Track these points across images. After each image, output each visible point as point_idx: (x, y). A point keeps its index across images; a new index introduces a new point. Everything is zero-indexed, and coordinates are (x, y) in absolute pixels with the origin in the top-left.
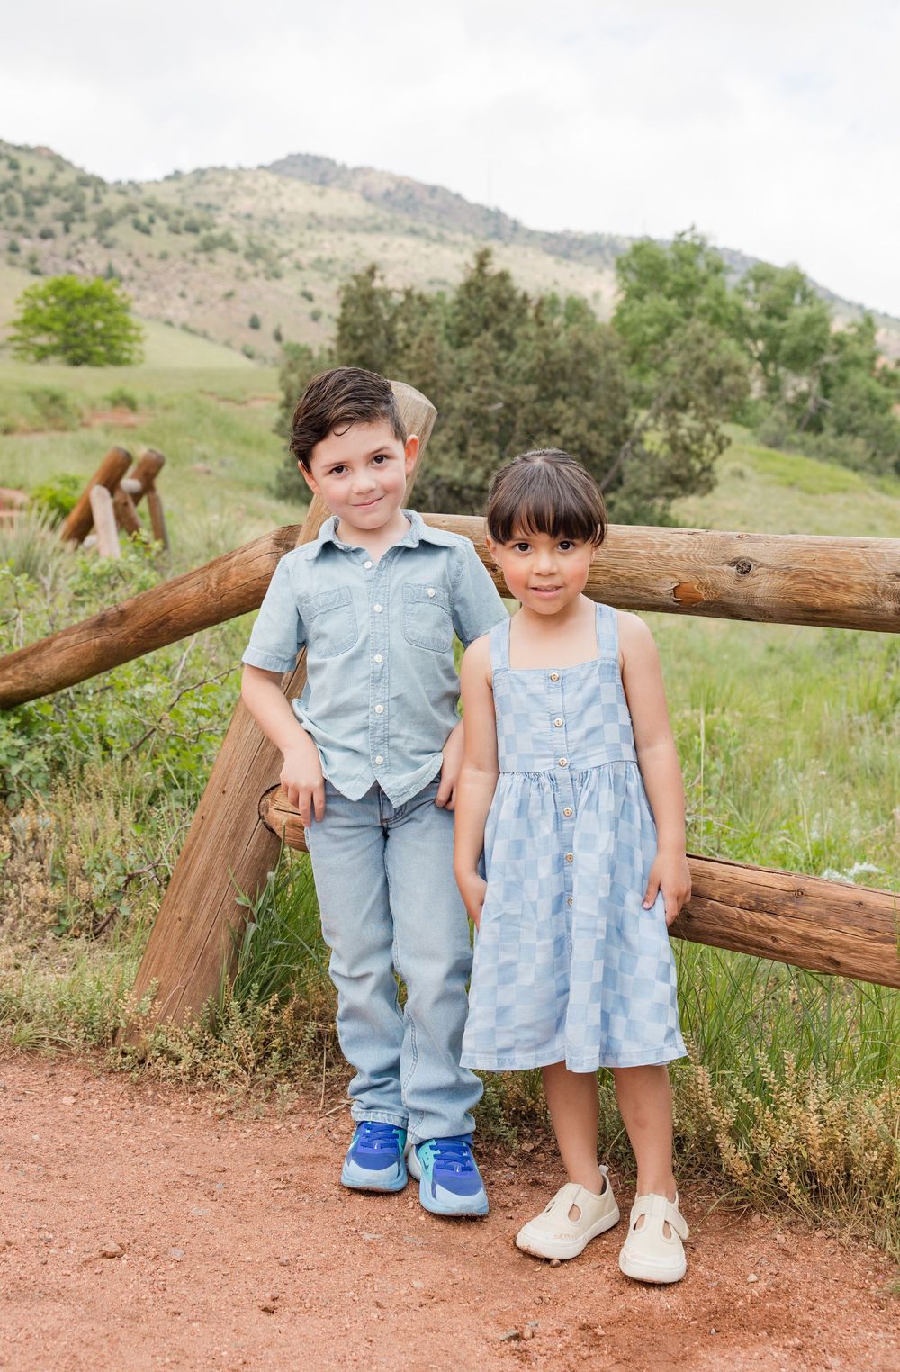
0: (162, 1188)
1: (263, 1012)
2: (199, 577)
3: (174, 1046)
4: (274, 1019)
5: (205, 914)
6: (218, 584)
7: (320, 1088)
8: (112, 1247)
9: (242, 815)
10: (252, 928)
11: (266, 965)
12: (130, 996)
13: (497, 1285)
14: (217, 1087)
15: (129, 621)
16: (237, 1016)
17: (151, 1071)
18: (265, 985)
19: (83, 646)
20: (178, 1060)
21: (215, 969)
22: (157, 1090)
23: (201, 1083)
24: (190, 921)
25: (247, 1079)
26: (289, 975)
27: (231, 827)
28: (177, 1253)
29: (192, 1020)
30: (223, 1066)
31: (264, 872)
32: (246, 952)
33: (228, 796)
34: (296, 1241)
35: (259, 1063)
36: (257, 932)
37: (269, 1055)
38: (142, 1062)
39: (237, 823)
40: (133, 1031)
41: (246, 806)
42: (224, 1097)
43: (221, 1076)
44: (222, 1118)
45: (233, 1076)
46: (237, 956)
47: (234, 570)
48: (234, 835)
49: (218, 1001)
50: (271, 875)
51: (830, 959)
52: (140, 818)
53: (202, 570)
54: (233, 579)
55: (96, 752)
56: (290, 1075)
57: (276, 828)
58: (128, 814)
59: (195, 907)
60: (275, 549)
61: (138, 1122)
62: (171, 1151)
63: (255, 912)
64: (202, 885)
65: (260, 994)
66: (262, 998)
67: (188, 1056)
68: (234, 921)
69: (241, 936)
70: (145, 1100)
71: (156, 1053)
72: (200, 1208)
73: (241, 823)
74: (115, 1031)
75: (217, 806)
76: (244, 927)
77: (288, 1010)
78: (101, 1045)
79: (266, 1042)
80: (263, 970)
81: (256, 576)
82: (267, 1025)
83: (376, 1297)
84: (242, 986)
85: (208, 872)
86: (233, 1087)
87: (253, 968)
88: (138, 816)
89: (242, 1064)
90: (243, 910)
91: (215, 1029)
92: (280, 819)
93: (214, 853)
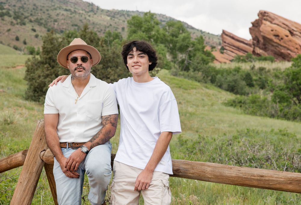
6: (10, 162)
47: (13, 159)
53: (6, 159)
54: (13, 161)
60: (22, 155)
81: (18, 161)
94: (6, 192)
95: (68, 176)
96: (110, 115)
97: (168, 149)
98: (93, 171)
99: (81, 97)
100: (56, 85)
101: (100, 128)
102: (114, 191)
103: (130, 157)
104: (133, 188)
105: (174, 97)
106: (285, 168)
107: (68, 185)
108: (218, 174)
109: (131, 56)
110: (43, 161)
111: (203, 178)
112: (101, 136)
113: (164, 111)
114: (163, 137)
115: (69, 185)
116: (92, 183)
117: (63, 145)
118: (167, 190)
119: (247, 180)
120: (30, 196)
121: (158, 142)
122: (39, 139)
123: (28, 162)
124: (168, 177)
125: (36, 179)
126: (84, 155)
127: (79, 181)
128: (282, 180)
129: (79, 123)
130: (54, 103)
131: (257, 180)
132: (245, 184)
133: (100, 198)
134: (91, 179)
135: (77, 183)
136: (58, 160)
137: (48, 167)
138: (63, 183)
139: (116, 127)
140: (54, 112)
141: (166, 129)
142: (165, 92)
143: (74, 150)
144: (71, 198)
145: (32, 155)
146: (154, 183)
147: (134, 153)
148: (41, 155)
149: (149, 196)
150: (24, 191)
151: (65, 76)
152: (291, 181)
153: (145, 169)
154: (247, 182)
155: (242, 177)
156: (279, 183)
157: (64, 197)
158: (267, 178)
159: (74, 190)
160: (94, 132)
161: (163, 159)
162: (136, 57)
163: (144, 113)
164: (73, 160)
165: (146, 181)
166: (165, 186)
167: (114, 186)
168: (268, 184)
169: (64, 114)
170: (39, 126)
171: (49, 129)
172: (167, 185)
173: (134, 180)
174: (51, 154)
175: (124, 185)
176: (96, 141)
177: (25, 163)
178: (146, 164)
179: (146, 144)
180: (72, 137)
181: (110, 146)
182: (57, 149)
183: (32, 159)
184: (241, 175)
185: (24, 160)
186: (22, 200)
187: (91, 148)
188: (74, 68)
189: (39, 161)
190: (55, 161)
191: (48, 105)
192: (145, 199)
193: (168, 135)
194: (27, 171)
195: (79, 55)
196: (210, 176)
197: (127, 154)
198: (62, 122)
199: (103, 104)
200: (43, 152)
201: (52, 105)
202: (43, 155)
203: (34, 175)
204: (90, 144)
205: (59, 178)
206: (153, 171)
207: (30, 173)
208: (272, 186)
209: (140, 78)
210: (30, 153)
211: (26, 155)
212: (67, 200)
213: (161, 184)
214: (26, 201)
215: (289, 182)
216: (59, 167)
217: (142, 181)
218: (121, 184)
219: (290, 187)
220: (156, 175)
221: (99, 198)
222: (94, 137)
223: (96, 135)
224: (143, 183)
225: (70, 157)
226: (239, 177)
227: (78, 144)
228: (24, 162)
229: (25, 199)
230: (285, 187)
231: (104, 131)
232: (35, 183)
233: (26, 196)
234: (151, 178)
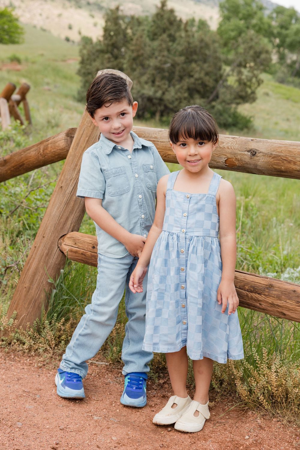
0: (15, 397)
1: (58, 325)
2: (36, 148)
3: (22, 338)
4: (63, 328)
5: (35, 286)
6: (43, 151)
9: (51, 246)
10: (54, 291)
11: (60, 306)
12: (5, 318)
13: (145, 439)
14: (39, 355)
15: (8, 164)
16: (48, 326)
17: (13, 348)
18: (60, 314)
20: (24, 344)
21: (39, 308)
22: (15, 356)
23: (33, 353)
24: (29, 288)
25: (51, 352)
26: (69, 311)
27: (46, 251)
29: (29, 328)
30: (42, 346)
31: (59, 269)
32: (52, 301)
33: (45, 239)
34: (67, 420)
35: (56, 345)
36: (56, 293)
37: (60, 342)
38: (10, 344)
39: (49, 250)
40: (6, 332)
41: (53, 243)
42: (42, 359)
43: (41, 351)
44: (41, 367)
45: (46, 350)
46: (48, 302)
47: (50, 146)
48: (47, 254)
49: (40, 320)
50: (62, 271)
51: (282, 312)
53: (37, 145)
54: (49, 149)
57: (64, 252)
58: (8, 241)
60: (66, 138)
61: (7, 369)
62: (20, 381)
63: (56, 285)
64: (35, 274)
65: (57, 318)
66: (58, 319)
67: (28, 342)
68: (47, 288)
69: (50, 294)
70: (10, 360)
71: (15, 341)
72: (30, 406)
73: (50, 249)
75: (41, 242)
76: (51, 291)
79: (60, 337)
80: (58, 308)
81: (58, 148)
82: (60, 330)
83: (98, 443)
84: (50, 316)
85: (37, 269)
86: (46, 354)
87: (54, 307)
88: (12, 241)
89: (50, 345)
90: (51, 284)
91: (39, 331)
92: (66, 248)
93: (39, 261)
94: (36, 210)
120: (77, 214)
123: (76, 149)
145: (84, 136)
150: (67, 204)
177: (70, 151)
183: (84, 144)
185: (69, 148)
186: (62, 220)
210: (81, 132)
211: (73, 137)
214: (69, 222)
228: (68, 151)
229: (67, 219)
233: (71, 213)
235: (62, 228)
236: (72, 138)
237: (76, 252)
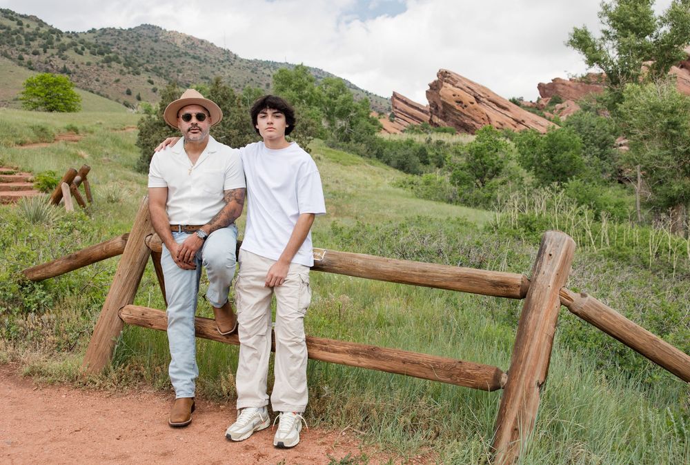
0: (91, 415)
1: (120, 369)
2: (100, 247)
3: (95, 380)
4: (123, 370)
5: (102, 343)
6: (105, 249)
7: (136, 388)
8: (78, 429)
9: (113, 316)
10: (116, 346)
12: (81, 367)
14: (107, 390)
15: (79, 258)
16: (112, 370)
17: (88, 387)
18: (120, 361)
19: (64, 265)
20: (96, 384)
21: (106, 358)
22: (89, 392)
23: (102, 389)
24: (98, 345)
25: (115, 387)
27: (110, 319)
28: (95, 429)
29: (99, 372)
30: (108, 384)
31: (120, 331)
32: (115, 353)
33: (109, 310)
35: (119, 382)
36: (118, 347)
37: (122, 380)
38: (85, 385)
39: (112, 318)
40: (82, 376)
41: (114, 313)
42: (109, 392)
43: (108, 387)
44: (108, 397)
45: (111, 386)
46: (112, 354)
47: (110, 245)
48: (111, 321)
49: (107, 366)
50: (122, 332)
52: (84, 315)
53: (101, 245)
54: (110, 248)
55: (68, 293)
56: (128, 385)
57: (123, 319)
58: (79, 313)
59: (100, 342)
60: (122, 240)
61: (84, 400)
62: (94, 406)
63: (117, 342)
64: (102, 336)
66: (120, 365)
67: (98, 382)
68: (111, 344)
69: (114, 348)
70: (86, 395)
71: (89, 382)
72: (101, 419)
74: (77, 377)
75: (106, 312)
76: (114, 346)
77: (127, 367)
78: (73, 381)
79: (121, 377)
80: (120, 357)
81: (117, 247)
82: (121, 372)
84: (114, 363)
85: (103, 331)
86: (111, 389)
87: (117, 357)
89: (114, 383)
90: (114, 342)
91: (106, 375)
92: (124, 316)
93: (105, 327)
94: (101, 288)
95: (181, 267)
96: (234, 190)
97: (309, 236)
98: (212, 261)
99: (196, 165)
100: (165, 149)
101: (222, 206)
102: (239, 288)
103: (259, 244)
104: (263, 284)
105: (316, 169)
106: (460, 263)
107: (179, 279)
108: (372, 268)
109: (263, 115)
110: (149, 248)
111: (353, 273)
112: (223, 217)
113: (304, 186)
114: (303, 219)
115: (182, 280)
116: (211, 277)
117: (174, 229)
118: (306, 287)
119: (406, 276)
120: (131, 293)
121: (295, 227)
122: (144, 220)
123: (129, 249)
124: (308, 270)
125: (140, 270)
126: (201, 242)
127: (195, 273)
128: (449, 276)
129: (195, 199)
130: (160, 174)
131: (419, 276)
132: (404, 281)
133: (222, 296)
134: (210, 272)
135: (192, 277)
136: (168, 247)
137: (156, 256)
138: (173, 277)
139: (243, 204)
140: (161, 185)
141: (306, 210)
142: (303, 163)
143: (189, 235)
144: (183, 296)
145: (134, 240)
146: (290, 278)
147: (265, 240)
148: (147, 241)
149: (284, 295)
150: (124, 286)
151: (175, 138)
152: (460, 278)
153: (279, 259)
154: (407, 278)
155: (400, 273)
156: (446, 280)
157: (174, 294)
158: (430, 274)
159: (187, 285)
160: (214, 212)
161: (302, 248)
162: (270, 116)
163: (277, 189)
164: (187, 248)
165: (280, 276)
166: (303, 282)
167: (238, 281)
168: (433, 281)
169: (174, 189)
170: (145, 204)
171: (156, 208)
172: (307, 281)
173: (265, 274)
174: (158, 239)
175: (252, 280)
176: (216, 223)
177: (125, 250)
178: (280, 254)
179: (280, 229)
180: (186, 218)
181: (235, 230)
182: (166, 233)
183: (135, 246)
184: (399, 270)
185: (125, 247)
186: (121, 298)
187: (211, 232)
188: (187, 128)
189: (144, 248)
190: (164, 247)
191: (153, 176)
192: (278, 299)
193: (309, 218)
194: (127, 260)
195: (193, 111)
196: (361, 271)
197: (257, 240)
198: (173, 198)
199: (225, 175)
200: (149, 237)
201: (159, 176)
202: (149, 241)
203: (137, 266)
204: (209, 227)
205: (168, 270)
206: (289, 263)
207: (132, 263)
208: (436, 284)
209: (274, 143)
212: (178, 298)
213: (298, 280)
215: (457, 279)
216: (168, 255)
217: (276, 275)
218: (247, 279)
219: (458, 285)
220: (292, 268)
221: (220, 296)
222: (214, 219)
223: (217, 215)
224: (277, 278)
225: (184, 244)
226: (397, 272)
227: (193, 226)
228: (124, 249)
229: (124, 296)
230: (451, 285)
231: (226, 211)
232: (138, 276)
233: (127, 291)
234: (287, 272)
235: (121, 303)
236: (126, 240)
237: (131, 318)
